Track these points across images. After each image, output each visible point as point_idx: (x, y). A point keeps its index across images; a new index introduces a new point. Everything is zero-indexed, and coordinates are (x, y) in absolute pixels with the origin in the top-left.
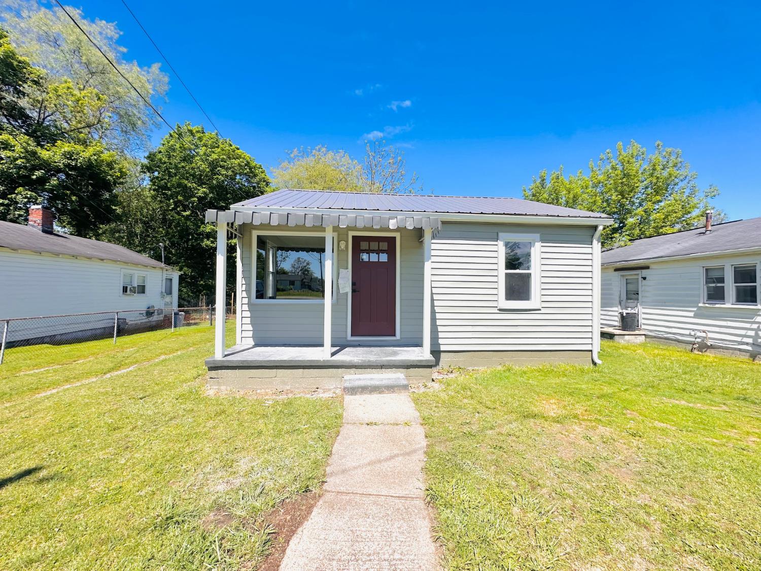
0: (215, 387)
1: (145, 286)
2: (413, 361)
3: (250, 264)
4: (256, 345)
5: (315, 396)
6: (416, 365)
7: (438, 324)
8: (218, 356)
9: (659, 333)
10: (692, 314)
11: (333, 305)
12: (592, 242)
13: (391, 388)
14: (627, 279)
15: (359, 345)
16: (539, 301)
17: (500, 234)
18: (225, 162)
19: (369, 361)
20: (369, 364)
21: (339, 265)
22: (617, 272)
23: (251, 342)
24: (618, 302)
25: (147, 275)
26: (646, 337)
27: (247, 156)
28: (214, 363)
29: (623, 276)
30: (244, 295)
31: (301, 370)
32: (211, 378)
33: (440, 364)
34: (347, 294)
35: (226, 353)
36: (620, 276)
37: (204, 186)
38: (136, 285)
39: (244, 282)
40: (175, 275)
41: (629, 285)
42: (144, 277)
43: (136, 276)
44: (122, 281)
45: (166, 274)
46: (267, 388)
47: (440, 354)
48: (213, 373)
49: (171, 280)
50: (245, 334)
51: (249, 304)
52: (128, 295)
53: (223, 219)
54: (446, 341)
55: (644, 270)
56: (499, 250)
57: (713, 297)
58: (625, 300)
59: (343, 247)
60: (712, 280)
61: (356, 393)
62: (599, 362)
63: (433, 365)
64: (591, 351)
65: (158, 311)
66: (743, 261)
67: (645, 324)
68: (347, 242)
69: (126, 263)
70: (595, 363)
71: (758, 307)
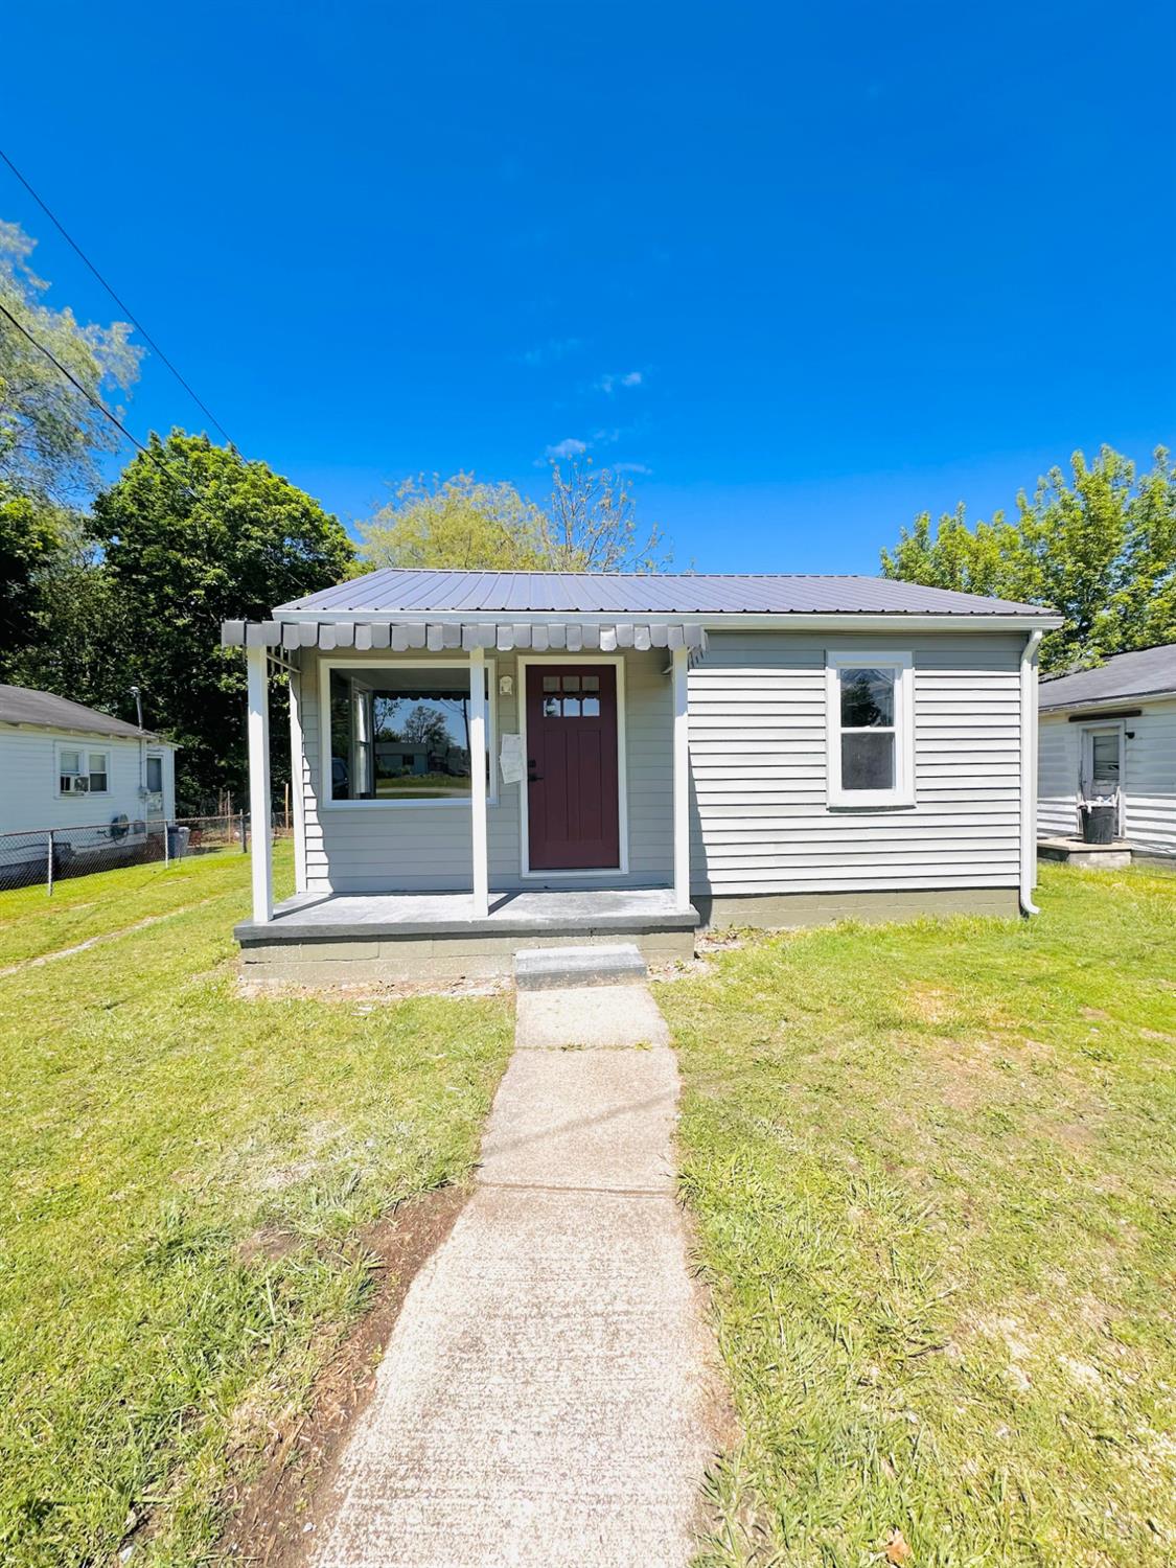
0: (256, 981)
1: (105, 775)
2: (656, 918)
3: (318, 729)
4: (336, 894)
5: (460, 993)
6: (661, 927)
7: (705, 841)
8: (260, 918)
9: (1161, 847)
11: (489, 808)
12: (1020, 665)
13: (610, 974)
14: (1095, 738)
15: (546, 888)
16: (911, 790)
17: (831, 654)
18: (261, 511)
19: (566, 921)
20: (564, 926)
21: (501, 727)
22: (1074, 725)
23: (326, 888)
24: (1077, 786)
25: (108, 753)
26: (1132, 855)
27: (305, 497)
28: (252, 933)
29: (1087, 731)
30: (309, 791)
31: (428, 943)
32: (247, 963)
33: (711, 922)
34: (517, 785)
35: (276, 912)
36: (1081, 734)
37: (217, 564)
38: (86, 774)
39: (307, 767)
40: (167, 753)
41: (1100, 751)
42: (104, 756)
43: (87, 755)
44: (58, 767)
45: (148, 750)
46: (362, 980)
47: (711, 902)
48: (251, 953)
49: (158, 761)
50: (313, 871)
51: (319, 810)
52: (73, 795)
53: (259, 639)
54: (722, 876)
55: (1131, 719)
56: (828, 687)
58: (1091, 780)
59: (506, 689)
61: (540, 987)
62: (1032, 909)
63: (696, 926)
64: (1017, 888)
65: (135, 825)
67: (1130, 829)
68: (515, 678)
69: (64, 730)
70: (1025, 913)
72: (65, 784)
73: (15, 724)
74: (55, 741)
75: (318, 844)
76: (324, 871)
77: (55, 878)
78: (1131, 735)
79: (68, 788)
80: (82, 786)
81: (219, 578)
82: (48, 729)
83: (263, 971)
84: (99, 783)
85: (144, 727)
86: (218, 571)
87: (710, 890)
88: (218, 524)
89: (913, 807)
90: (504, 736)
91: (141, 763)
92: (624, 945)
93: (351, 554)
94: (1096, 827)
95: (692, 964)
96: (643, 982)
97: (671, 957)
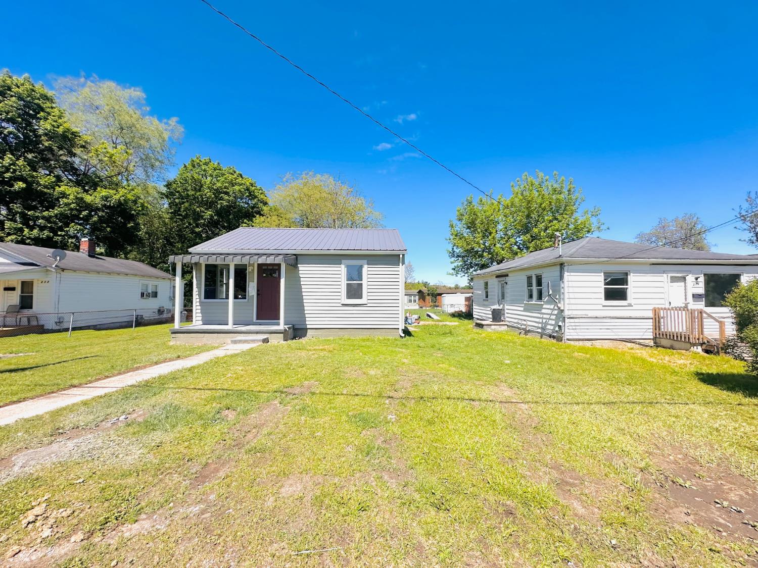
0: (174, 342)
1: (157, 292)
2: (273, 330)
3: (200, 280)
4: (203, 324)
6: (275, 332)
8: (177, 327)
9: (512, 323)
12: (399, 264)
14: (502, 284)
15: (260, 324)
16: (366, 300)
17: (343, 261)
22: (497, 279)
24: (497, 301)
25: (158, 284)
26: (507, 327)
28: (173, 330)
29: (499, 282)
30: (197, 296)
32: (173, 338)
33: (307, 336)
34: (254, 296)
37: (210, 210)
38: (150, 292)
39: (197, 290)
42: (157, 286)
43: (151, 285)
44: (140, 289)
47: (307, 330)
48: (174, 335)
50: (198, 318)
51: (200, 302)
52: (145, 299)
53: (179, 260)
54: (310, 322)
55: (506, 277)
56: (341, 270)
57: (531, 296)
58: (501, 299)
59: (250, 270)
60: (530, 284)
61: (236, 343)
62: (403, 335)
63: (284, 332)
64: (398, 329)
65: (167, 310)
66: (538, 272)
67: (507, 317)
68: (254, 267)
69: (143, 276)
70: (401, 336)
71: (542, 303)
72: (142, 295)
73: (127, 275)
74: (140, 280)
75: (199, 311)
76: (200, 318)
77: (136, 327)
78: (506, 283)
79: (143, 296)
80: (148, 295)
81: (211, 216)
82: (138, 276)
83: (176, 340)
84: (155, 295)
85: (172, 275)
86: (210, 213)
87: (307, 327)
89: (366, 304)
90: (250, 282)
91: (171, 288)
92: (265, 336)
93: (265, 204)
94: (497, 316)
95: (282, 342)
96: (261, 343)
97: (277, 341)
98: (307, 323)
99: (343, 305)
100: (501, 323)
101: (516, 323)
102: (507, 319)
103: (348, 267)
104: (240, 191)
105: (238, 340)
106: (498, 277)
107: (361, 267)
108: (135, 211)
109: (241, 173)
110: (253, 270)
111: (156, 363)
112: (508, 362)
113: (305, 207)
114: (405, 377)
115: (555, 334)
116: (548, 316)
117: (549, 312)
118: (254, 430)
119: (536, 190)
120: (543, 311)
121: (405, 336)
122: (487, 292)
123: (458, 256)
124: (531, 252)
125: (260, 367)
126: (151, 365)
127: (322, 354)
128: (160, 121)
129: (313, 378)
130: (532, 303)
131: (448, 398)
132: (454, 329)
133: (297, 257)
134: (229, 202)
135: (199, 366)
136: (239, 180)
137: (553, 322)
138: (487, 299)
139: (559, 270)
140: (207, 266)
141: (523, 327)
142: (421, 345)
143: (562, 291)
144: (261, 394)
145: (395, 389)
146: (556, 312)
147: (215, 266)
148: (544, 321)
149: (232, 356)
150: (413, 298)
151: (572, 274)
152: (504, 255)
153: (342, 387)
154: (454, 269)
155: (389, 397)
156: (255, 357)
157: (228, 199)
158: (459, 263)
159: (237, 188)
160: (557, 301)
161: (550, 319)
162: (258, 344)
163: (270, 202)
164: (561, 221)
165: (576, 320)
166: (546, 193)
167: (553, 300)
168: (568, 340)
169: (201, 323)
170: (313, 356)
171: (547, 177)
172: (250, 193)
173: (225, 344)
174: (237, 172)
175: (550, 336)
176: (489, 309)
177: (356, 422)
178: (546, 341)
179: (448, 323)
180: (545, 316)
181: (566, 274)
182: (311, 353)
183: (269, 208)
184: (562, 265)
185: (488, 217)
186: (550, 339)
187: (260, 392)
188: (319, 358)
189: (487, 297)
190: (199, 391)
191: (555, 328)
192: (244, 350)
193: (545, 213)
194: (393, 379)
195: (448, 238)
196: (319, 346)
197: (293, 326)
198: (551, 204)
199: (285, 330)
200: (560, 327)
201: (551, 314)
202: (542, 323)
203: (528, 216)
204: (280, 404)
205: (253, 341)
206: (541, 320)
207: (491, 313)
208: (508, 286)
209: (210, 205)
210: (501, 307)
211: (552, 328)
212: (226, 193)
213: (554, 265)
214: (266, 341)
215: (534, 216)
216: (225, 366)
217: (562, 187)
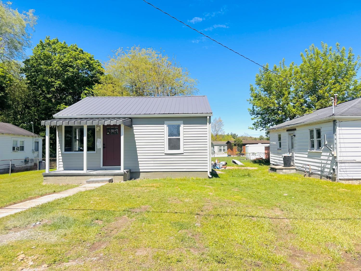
0: (46, 183)
1: (24, 146)
2: (116, 173)
4: (64, 170)
7: (138, 160)
8: (47, 172)
10: (306, 156)
12: (207, 123)
14: (291, 136)
15: (105, 169)
16: (183, 150)
17: (165, 122)
18: (72, 63)
20: (99, 174)
21: (97, 137)
24: (288, 150)
25: (24, 140)
26: (296, 170)
28: (45, 175)
30: (60, 150)
31: (75, 177)
32: (44, 180)
33: (140, 177)
34: (100, 148)
36: (289, 134)
37: (59, 80)
38: (19, 146)
39: (59, 145)
40: (40, 140)
42: (23, 141)
43: (19, 140)
44: (12, 144)
45: (35, 139)
46: (64, 183)
47: (140, 173)
48: (45, 178)
49: (38, 142)
50: (60, 166)
51: (62, 154)
52: (15, 152)
53: (47, 124)
54: (142, 168)
55: (295, 131)
56: (165, 129)
57: (313, 146)
58: (291, 149)
59: (98, 130)
60: (312, 137)
61: (90, 183)
62: (211, 176)
63: (124, 175)
64: (207, 171)
65: (31, 160)
66: (318, 127)
67: (296, 163)
68: (100, 127)
69: (14, 134)
70: (209, 177)
71: (321, 151)
72: (14, 149)
73: (3, 134)
74: (12, 137)
75: (61, 160)
76: (62, 166)
77: (11, 173)
78: (295, 136)
79: (14, 150)
80: (18, 149)
81: (59, 84)
82: (10, 135)
83: (47, 181)
84: (22, 148)
85: (35, 133)
86: (59, 82)
87: (140, 171)
88: (59, 68)
89: (183, 154)
90: (98, 139)
91: (33, 143)
92: (110, 178)
93: (102, 74)
94: (287, 162)
95: (123, 182)
96: (108, 183)
97: (119, 181)
98: (140, 168)
99: (165, 154)
100: (291, 168)
101: (302, 167)
102: (296, 164)
103: (169, 126)
104: (82, 64)
105: (91, 181)
106: (288, 130)
107: (179, 126)
108: (5, 84)
109: (82, 49)
110: (100, 130)
111: (42, 196)
112: (286, 195)
113: (133, 76)
114: (209, 204)
115: (331, 176)
116: (325, 162)
117: (326, 158)
118: (115, 230)
119: (322, 58)
120: (322, 157)
121: (212, 177)
122: (280, 143)
123: (258, 114)
124: (318, 109)
125: (111, 197)
126: (38, 197)
127: (152, 189)
128: (20, 12)
129: (147, 203)
130: (313, 151)
131: (236, 215)
132: (253, 172)
133: (132, 120)
134: (73, 73)
135: (70, 197)
136: (81, 55)
137: (329, 166)
138: (280, 148)
139: (333, 125)
140: (66, 127)
141: (307, 170)
142: (223, 183)
143: (335, 141)
144: (115, 212)
145: (202, 210)
146: (331, 158)
147: (71, 127)
148: (323, 165)
149: (90, 191)
150: (222, 148)
151: (342, 128)
152: (294, 113)
153: (166, 208)
154: (254, 124)
155: (197, 214)
156: (106, 192)
157: (72, 71)
158: (259, 119)
159: (79, 62)
160: (332, 150)
161: (327, 164)
162: (106, 184)
163: (106, 73)
164: (342, 84)
165: (346, 164)
166: (329, 60)
167: (328, 149)
168: (340, 179)
169: (62, 169)
170: (146, 191)
171: (331, 47)
172: (89, 66)
173: (82, 184)
174: (79, 49)
175: (328, 177)
176: (281, 156)
177: (175, 226)
178: (324, 180)
179: (249, 168)
180: (323, 161)
181: (338, 128)
182: (144, 188)
183: (105, 77)
184: (334, 121)
185: (280, 82)
186: (327, 179)
187: (114, 211)
188: (150, 192)
189: (280, 146)
190: (76, 211)
191: (330, 171)
192: (97, 187)
193: (329, 77)
194: (201, 204)
195: (249, 99)
196: (149, 184)
197: (130, 170)
198: (333, 70)
199: (125, 173)
200: (334, 169)
201: (327, 160)
202: (321, 167)
203: (315, 80)
204: (128, 217)
205: (102, 181)
206: (320, 165)
207: (282, 159)
208: (295, 139)
209: (58, 76)
210: (290, 155)
211: (328, 170)
212: (71, 66)
213: (329, 121)
214: (111, 181)
215: (320, 79)
216: (87, 197)
217: (342, 56)
